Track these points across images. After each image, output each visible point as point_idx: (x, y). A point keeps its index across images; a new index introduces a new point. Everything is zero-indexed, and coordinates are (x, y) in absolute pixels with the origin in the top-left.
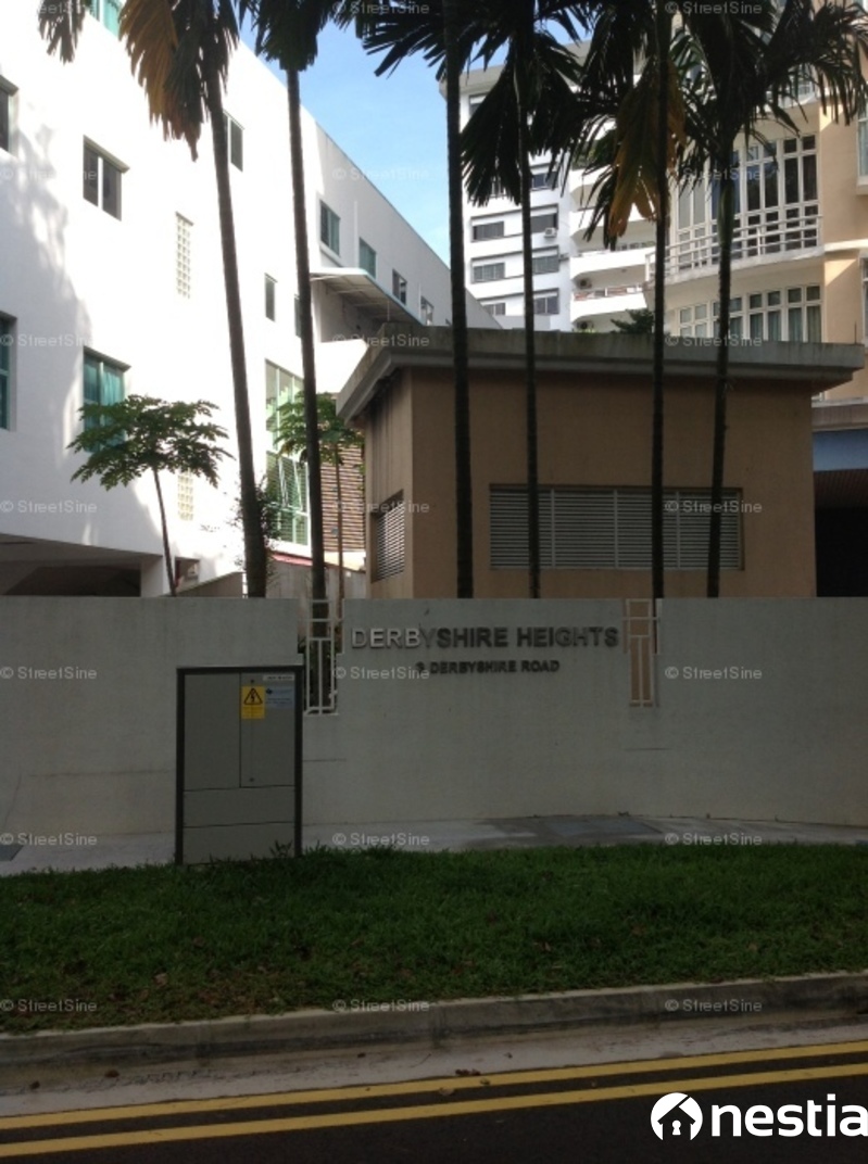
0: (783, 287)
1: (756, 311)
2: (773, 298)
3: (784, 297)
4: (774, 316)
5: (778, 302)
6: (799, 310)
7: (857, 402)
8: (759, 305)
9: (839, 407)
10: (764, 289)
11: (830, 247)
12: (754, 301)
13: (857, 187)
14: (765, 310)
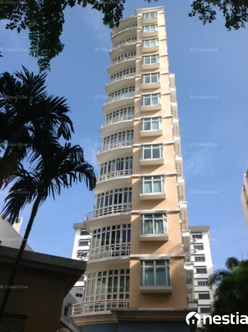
0: (119, 269)
1: (111, 276)
2: (116, 272)
3: (119, 272)
4: (116, 278)
5: (118, 274)
6: (124, 277)
7: (137, 310)
8: (112, 274)
9: (131, 311)
10: (113, 269)
11: (131, 256)
12: (111, 272)
13: (140, 238)
14: (113, 276)
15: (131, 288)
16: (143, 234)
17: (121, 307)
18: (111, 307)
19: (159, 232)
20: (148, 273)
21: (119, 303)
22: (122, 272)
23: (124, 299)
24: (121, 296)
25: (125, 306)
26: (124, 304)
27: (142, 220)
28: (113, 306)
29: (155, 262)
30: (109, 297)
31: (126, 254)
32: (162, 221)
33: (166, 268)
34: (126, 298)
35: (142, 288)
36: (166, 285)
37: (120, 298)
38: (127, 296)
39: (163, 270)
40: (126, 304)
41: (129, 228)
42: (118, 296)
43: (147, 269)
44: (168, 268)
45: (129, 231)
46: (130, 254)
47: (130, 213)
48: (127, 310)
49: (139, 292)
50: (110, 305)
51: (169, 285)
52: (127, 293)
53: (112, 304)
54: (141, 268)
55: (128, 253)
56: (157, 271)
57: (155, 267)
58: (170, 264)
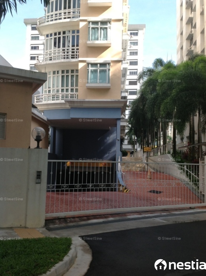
0: (70, 69)
2: (67, 72)
4: (67, 76)
5: (69, 73)
6: (74, 75)
7: (84, 100)
8: (64, 73)
9: (79, 101)
10: (65, 69)
11: (80, 59)
12: (63, 72)
13: (87, 44)
14: (65, 74)
15: (79, 84)
16: (89, 40)
17: (72, 98)
18: (65, 98)
19: (103, 39)
20: (93, 73)
21: (71, 95)
22: (72, 71)
23: (74, 92)
24: (72, 90)
25: (75, 98)
26: (74, 96)
27: (90, 27)
28: (66, 97)
29: (99, 65)
30: (62, 90)
31: (75, 57)
32: (106, 28)
33: (107, 70)
34: (76, 92)
35: (88, 85)
36: (106, 83)
37: (71, 92)
38: (77, 90)
39: (104, 71)
40: (75, 96)
41: (78, 34)
42: (70, 90)
43: (92, 71)
44: (109, 70)
45: (78, 36)
46: (78, 58)
47: (79, 20)
48: (76, 100)
49: (86, 88)
50: (64, 97)
51: (109, 82)
52: (77, 88)
53: (65, 96)
54: (88, 69)
55: (77, 56)
56: (100, 72)
57: (99, 68)
58: (110, 66)
